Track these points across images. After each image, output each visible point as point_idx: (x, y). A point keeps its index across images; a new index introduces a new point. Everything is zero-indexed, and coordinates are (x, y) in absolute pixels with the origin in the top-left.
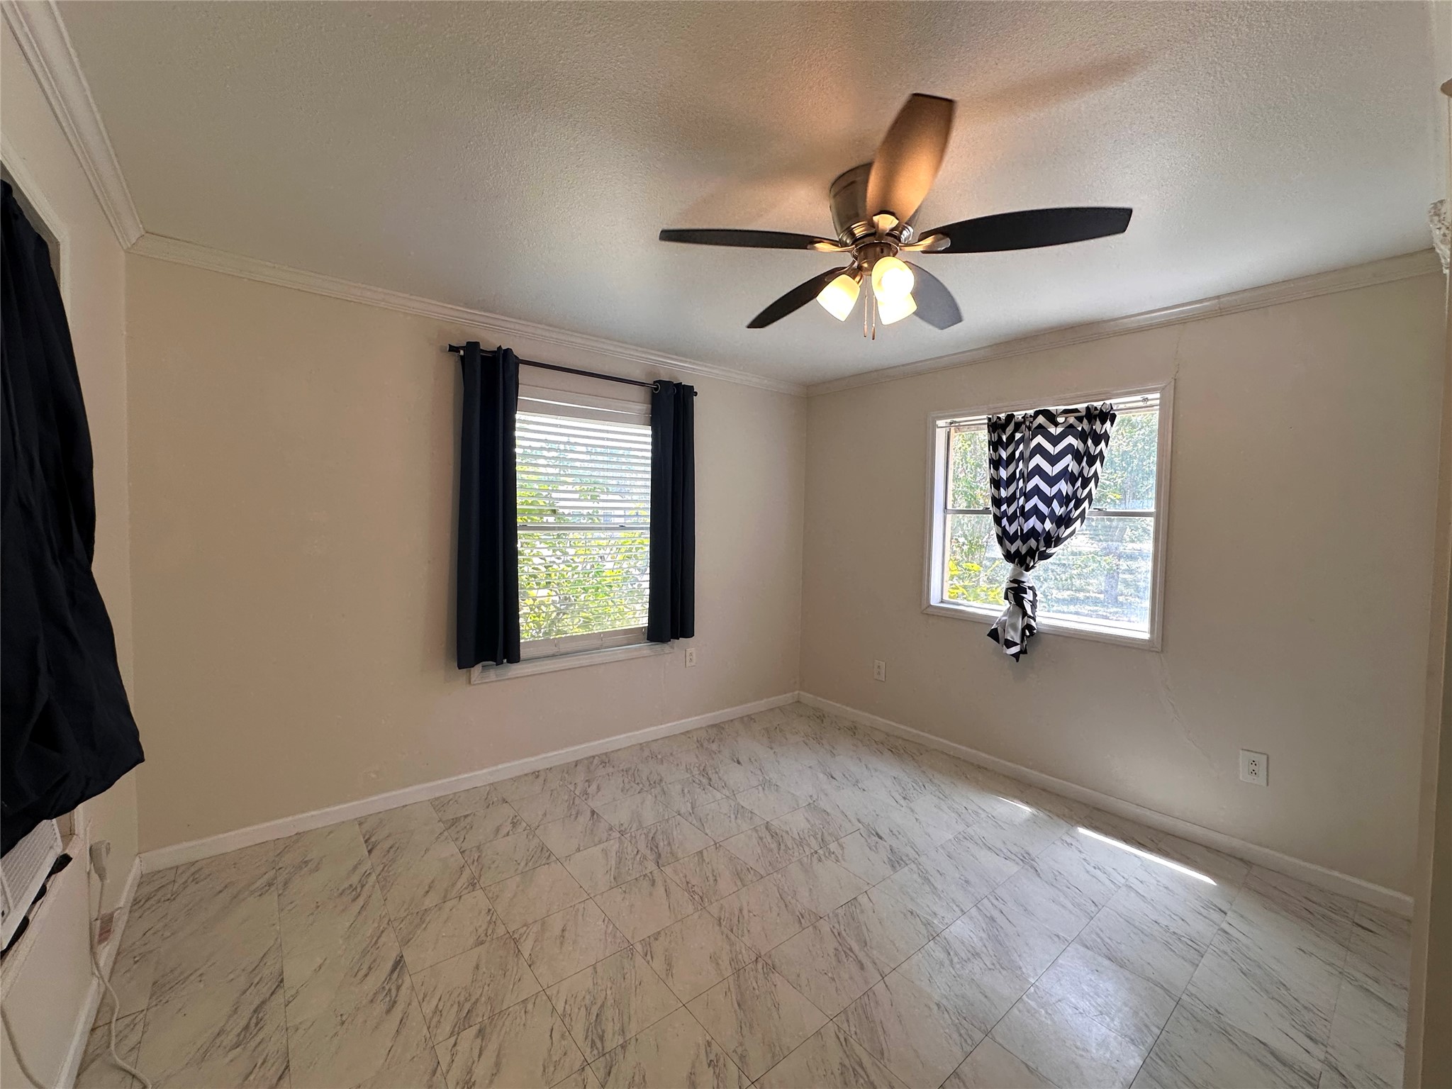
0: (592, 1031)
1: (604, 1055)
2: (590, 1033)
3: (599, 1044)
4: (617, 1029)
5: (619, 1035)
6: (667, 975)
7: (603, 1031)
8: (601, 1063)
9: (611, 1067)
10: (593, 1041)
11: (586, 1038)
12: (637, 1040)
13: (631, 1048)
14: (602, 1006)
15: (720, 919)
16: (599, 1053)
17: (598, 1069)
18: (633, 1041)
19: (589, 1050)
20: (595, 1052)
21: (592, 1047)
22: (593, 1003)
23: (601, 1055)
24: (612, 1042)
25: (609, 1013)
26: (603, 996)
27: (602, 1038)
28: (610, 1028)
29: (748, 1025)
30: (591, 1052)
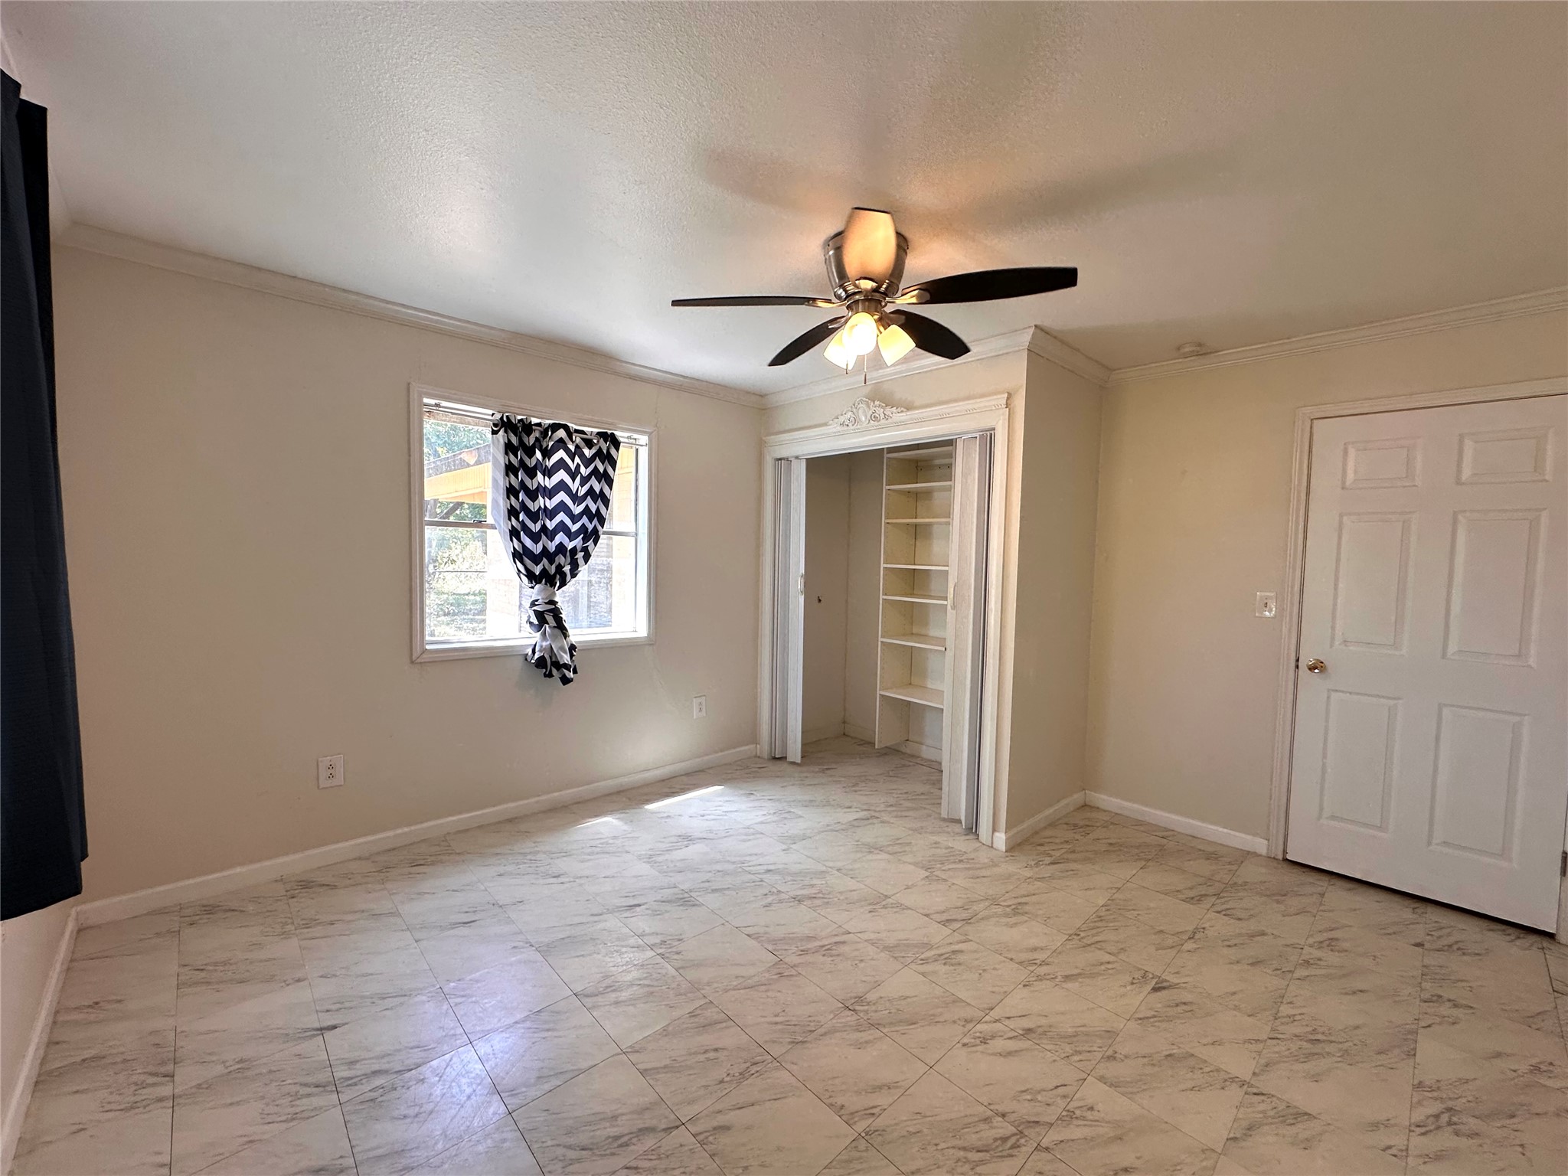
0: (1000, 1152)
1: (1021, 1132)
2: (1004, 1153)
3: (1013, 1140)
4: (986, 1127)
5: (992, 1122)
6: (897, 1087)
7: (996, 1140)
8: (1030, 1132)
9: (1029, 1122)
10: (1012, 1147)
11: (1012, 1156)
12: (989, 1104)
13: (1001, 1108)
14: (964, 1149)
15: (793, 1042)
16: (1021, 1138)
17: (1039, 1134)
18: (992, 1107)
19: (1023, 1149)
20: (1022, 1141)
21: (1019, 1147)
22: (967, 1161)
23: (1022, 1135)
24: (1003, 1128)
25: (973, 1139)
26: (951, 1151)
27: (1004, 1139)
28: (988, 1134)
29: (932, 1018)
30: (1025, 1146)
